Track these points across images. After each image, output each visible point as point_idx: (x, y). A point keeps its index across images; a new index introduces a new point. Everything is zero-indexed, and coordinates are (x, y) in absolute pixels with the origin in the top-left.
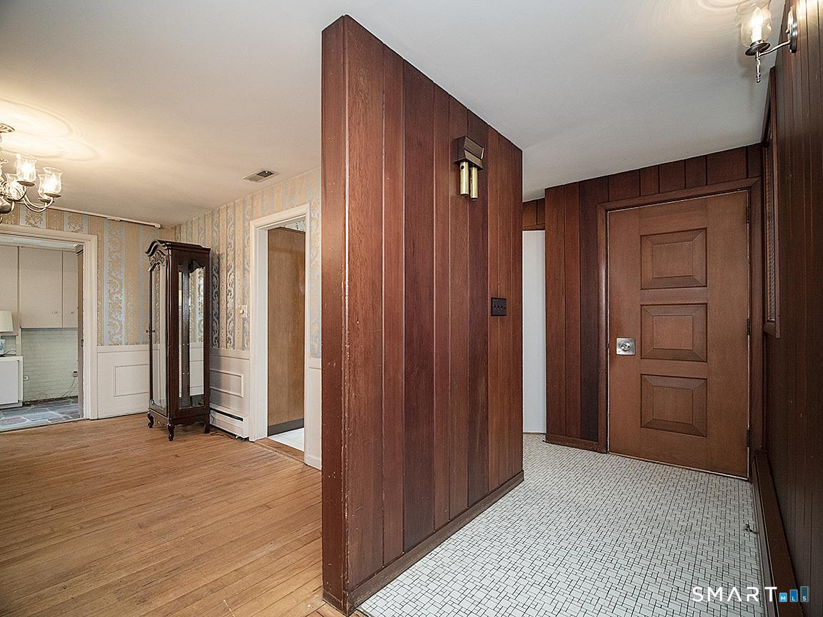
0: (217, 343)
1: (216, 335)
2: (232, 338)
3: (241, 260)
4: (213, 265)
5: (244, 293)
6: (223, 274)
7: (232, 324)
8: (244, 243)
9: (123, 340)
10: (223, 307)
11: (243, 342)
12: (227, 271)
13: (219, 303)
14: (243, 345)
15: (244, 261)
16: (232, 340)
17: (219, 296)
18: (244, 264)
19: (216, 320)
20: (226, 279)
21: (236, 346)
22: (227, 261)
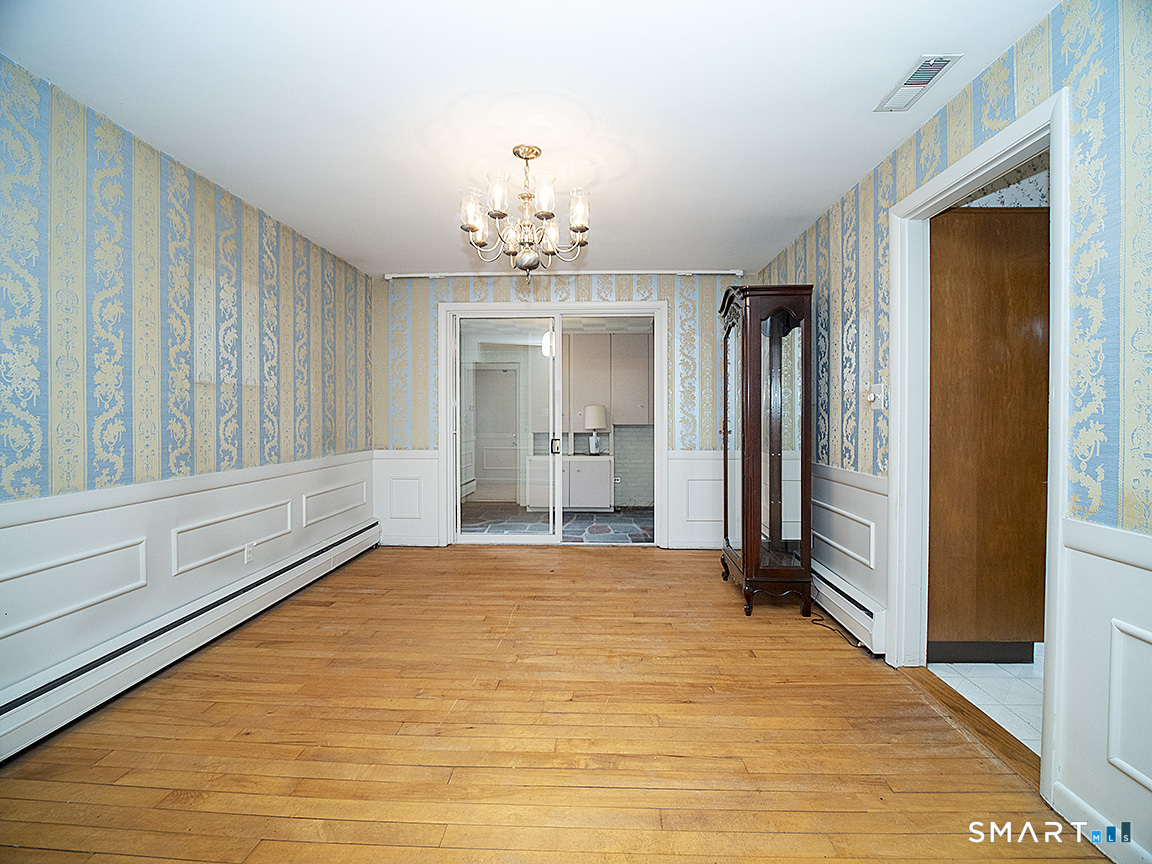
0: (825, 456)
1: (824, 442)
2: (852, 448)
3: (871, 294)
4: (818, 316)
5: (876, 360)
6: (836, 329)
7: (852, 423)
8: (876, 259)
9: (697, 442)
10: (836, 392)
11: (875, 458)
12: (844, 322)
13: (828, 384)
14: (875, 465)
15: (876, 295)
16: (852, 453)
17: (828, 371)
18: (876, 301)
19: (824, 413)
20: (839, 339)
21: (860, 466)
22: (843, 303)
